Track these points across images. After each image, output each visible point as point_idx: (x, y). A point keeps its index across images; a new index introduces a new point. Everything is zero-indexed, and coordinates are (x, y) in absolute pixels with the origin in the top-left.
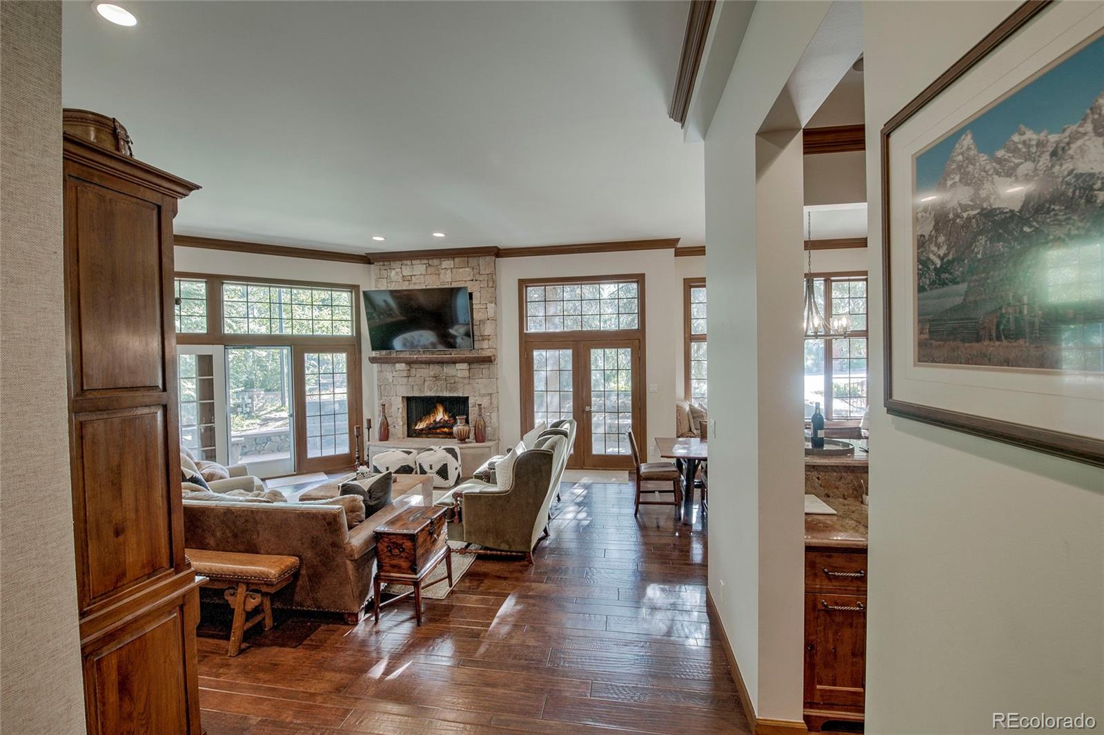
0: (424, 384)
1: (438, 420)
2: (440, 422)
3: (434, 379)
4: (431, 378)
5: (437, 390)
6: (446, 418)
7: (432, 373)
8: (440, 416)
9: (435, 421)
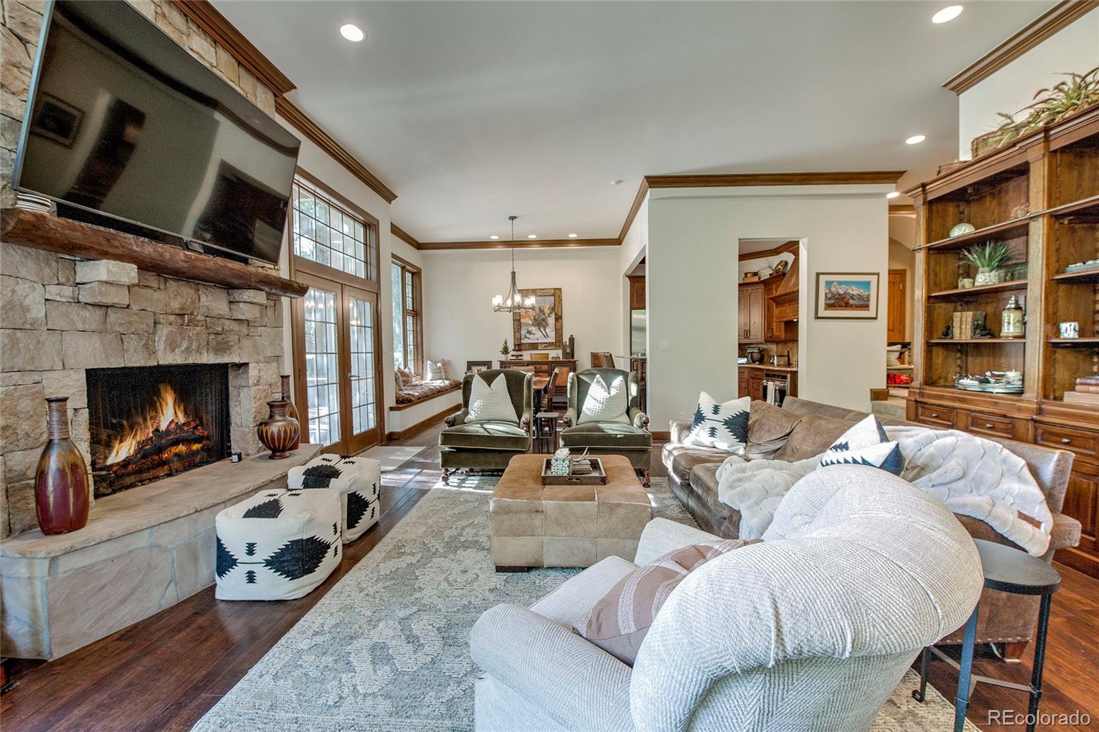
0: (154, 333)
1: (163, 427)
2: (168, 432)
3: (179, 319)
4: (172, 318)
5: (188, 350)
6: (182, 419)
7: (175, 305)
8: (169, 414)
9: (157, 430)
